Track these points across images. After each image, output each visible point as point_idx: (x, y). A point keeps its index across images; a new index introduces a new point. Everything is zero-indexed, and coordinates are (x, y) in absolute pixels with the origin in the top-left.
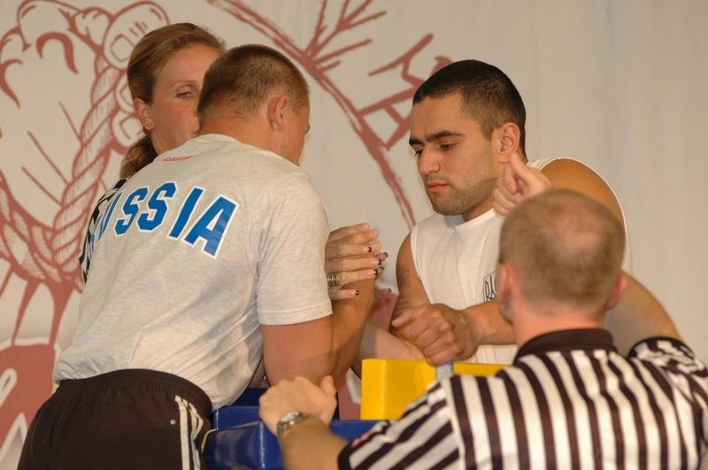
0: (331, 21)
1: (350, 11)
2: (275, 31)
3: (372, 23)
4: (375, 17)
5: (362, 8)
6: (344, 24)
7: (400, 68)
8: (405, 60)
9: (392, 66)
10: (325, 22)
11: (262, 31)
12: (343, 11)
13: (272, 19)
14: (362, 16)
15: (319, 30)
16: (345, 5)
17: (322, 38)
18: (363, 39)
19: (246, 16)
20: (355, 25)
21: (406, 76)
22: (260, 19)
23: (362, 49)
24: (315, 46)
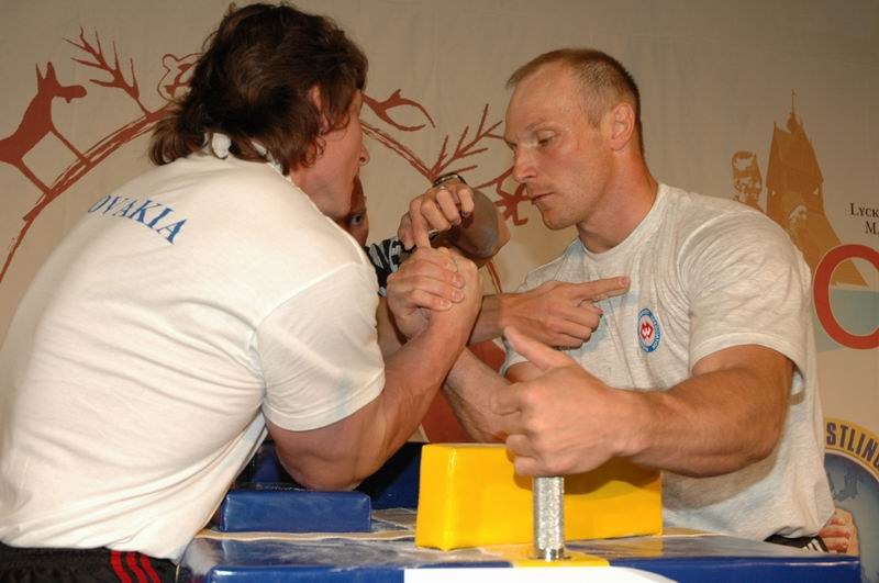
0: (450, 152)
1: (462, 147)
2: (412, 156)
3: (478, 154)
4: (480, 151)
5: (472, 145)
6: (459, 154)
7: (496, 185)
8: (499, 180)
9: (490, 184)
10: (446, 151)
11: (401, 154)
12: (459, 146)
13: (410, 148)
14: (472, 150)
15: (442, 157)
16: (461, 142)
17: (443, 163)
18: (471, 164)
19: (392, 145)
20: (466, 155)
21: (499, 191)
22: (401, 147)
23: (470, 171)
24: (438, 167)
